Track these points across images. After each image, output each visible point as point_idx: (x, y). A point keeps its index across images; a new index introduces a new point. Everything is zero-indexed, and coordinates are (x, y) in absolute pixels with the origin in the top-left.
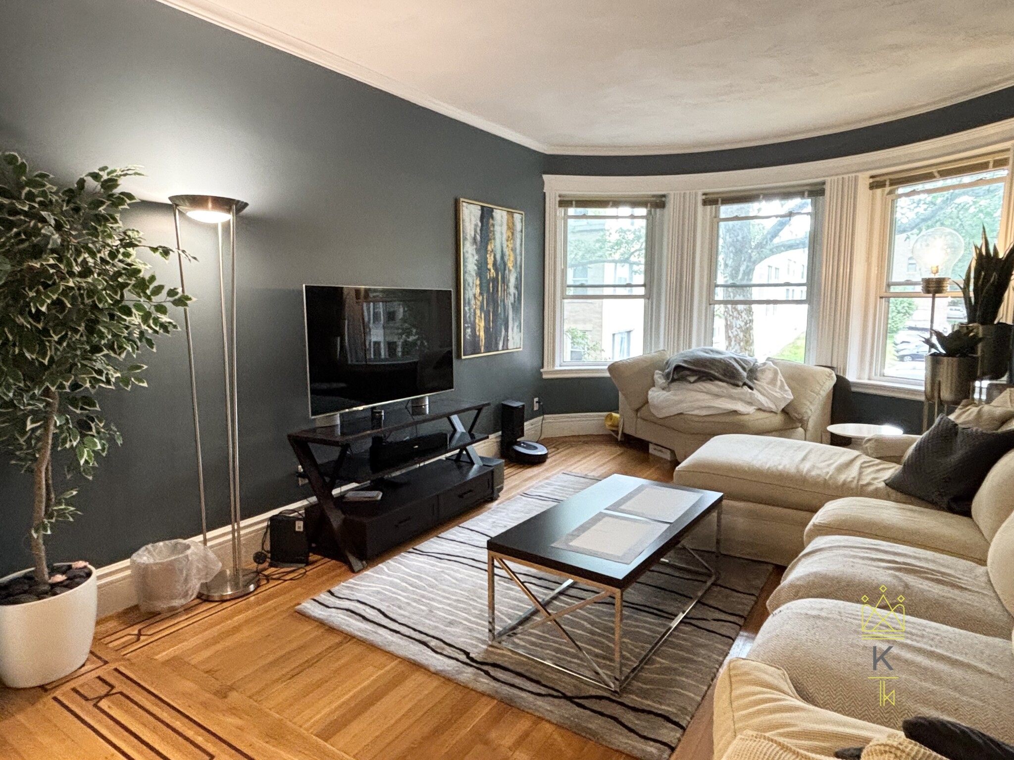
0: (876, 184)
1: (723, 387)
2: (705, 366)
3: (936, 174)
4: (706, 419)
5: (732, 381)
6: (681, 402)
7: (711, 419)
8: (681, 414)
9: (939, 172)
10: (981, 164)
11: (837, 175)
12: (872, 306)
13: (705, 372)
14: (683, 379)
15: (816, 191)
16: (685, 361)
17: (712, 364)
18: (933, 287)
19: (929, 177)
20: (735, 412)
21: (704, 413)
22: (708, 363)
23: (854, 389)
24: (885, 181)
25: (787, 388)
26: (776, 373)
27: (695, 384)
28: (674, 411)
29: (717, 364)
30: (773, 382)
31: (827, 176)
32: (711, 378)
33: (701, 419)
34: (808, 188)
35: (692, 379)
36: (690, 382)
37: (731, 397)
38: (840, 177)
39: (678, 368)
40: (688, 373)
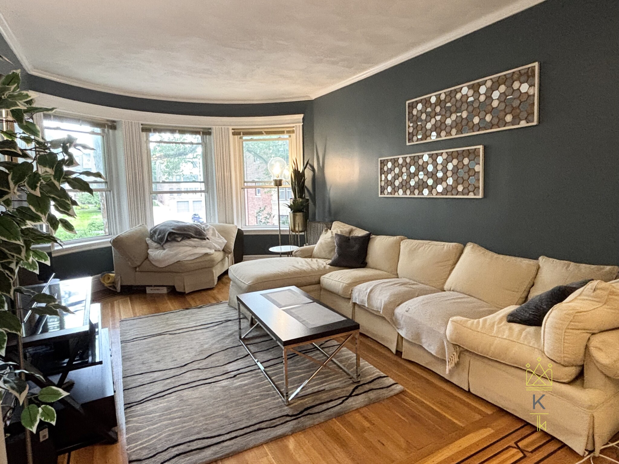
0: (236, 133)
1: (196, 241)
2: (185, 230)
3: (264, 133)
4: (195, 261)
5: (200, 237)
6: (176, 254)
7: (198, 260)
8: (179, 261)
9: (265, 132)
10: (281, 131)
11: (219, 125)
12: (239, 193)
13: (185, 234)
14: (174, 240)
15: (206, 132)
16: (173, 229)
17: (189, 229)
18: (278, 184)
19: (260, 133)
20: (206, 254)
21: (193, 258)
22: (186, 229)
23: (245, 234)
24: (240, 132)
25: (221, 237)
26: (213, 230)
27: (181, 242)
28: (175, 260)
29: (191, 228)
30: (214, 234)
31: (213, 125)
32: (189, 237)
33: (193, 262)
34: (202, 130)
35: (179, 239)
36: (178, 241)
37: (202, 246)
38: (220, 127)
39: (170, 234)
40: (176, 236)
